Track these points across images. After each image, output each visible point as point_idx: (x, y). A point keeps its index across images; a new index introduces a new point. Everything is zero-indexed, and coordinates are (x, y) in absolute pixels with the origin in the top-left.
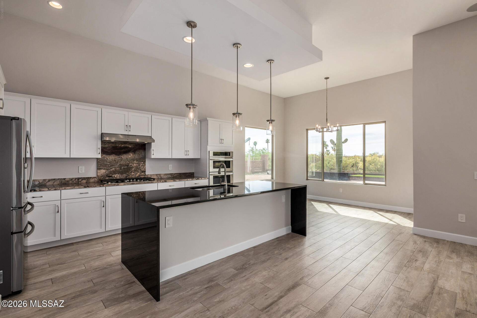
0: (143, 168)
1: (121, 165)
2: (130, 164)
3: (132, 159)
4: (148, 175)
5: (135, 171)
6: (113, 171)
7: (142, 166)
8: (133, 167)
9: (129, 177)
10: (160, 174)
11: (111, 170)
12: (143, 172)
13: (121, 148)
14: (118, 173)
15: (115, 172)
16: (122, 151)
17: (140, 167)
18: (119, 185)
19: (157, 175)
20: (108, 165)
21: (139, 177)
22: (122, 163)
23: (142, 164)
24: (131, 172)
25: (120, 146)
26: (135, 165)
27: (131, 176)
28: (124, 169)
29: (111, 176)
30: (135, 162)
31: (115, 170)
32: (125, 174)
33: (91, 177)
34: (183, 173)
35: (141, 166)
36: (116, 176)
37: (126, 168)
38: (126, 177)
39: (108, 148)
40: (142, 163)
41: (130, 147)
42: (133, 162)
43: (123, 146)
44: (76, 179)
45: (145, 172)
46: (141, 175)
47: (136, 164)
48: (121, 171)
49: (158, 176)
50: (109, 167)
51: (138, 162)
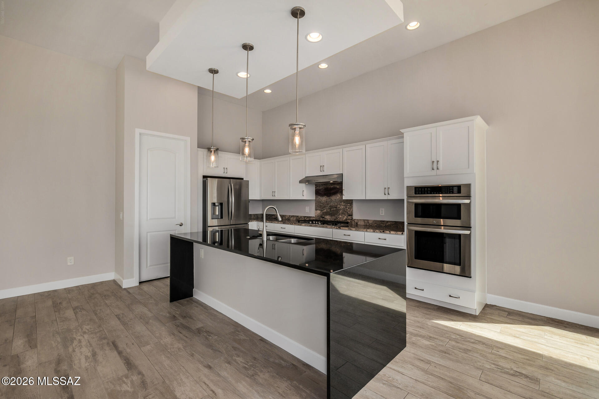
0: (349, 211)
1: (331, 207)
2: (338, 206)
3: (340, 201)
4: (355, 219)
5: (342, 213)
6: (325, 212)
7: (349, 208)
8: (340, 209)
9: (337, 219)
10: (368, 220)
11: (324, 211)
12: (349, 216)
13: (331, 189)
14: (329, 215)
15: (327, 214)
16: (332, 192)
17: (346, 210)
18: (302, 225)
19: (364, 220)
20: (322, 206)
21: (346, 221)
22: (332, 204)
23: (348, 207)
24: (339, 215)
25: (330, 187)
26: (342, 207)
27: (339, 219)
28: (333, 210)
29: (324, 217)
30: (342, 203)
31: (327, 211)
32: (334, 216)
33: (311, 217)
34: (400, 222)
35: (347, 208)
36: (327, 218)
37: (335, 210)
38: (335, 220)
39: (322, 190)
40: (349, 204)
41: (338, 187)
42: (340, 204)
43: (332, 187)
44: (304, 217)
45: (351, 215)
46: (348, 219)
47: (343, 205)
48: (331, 212)
49: (366, 222)
50: (323, 208)
51: (345, 204)
